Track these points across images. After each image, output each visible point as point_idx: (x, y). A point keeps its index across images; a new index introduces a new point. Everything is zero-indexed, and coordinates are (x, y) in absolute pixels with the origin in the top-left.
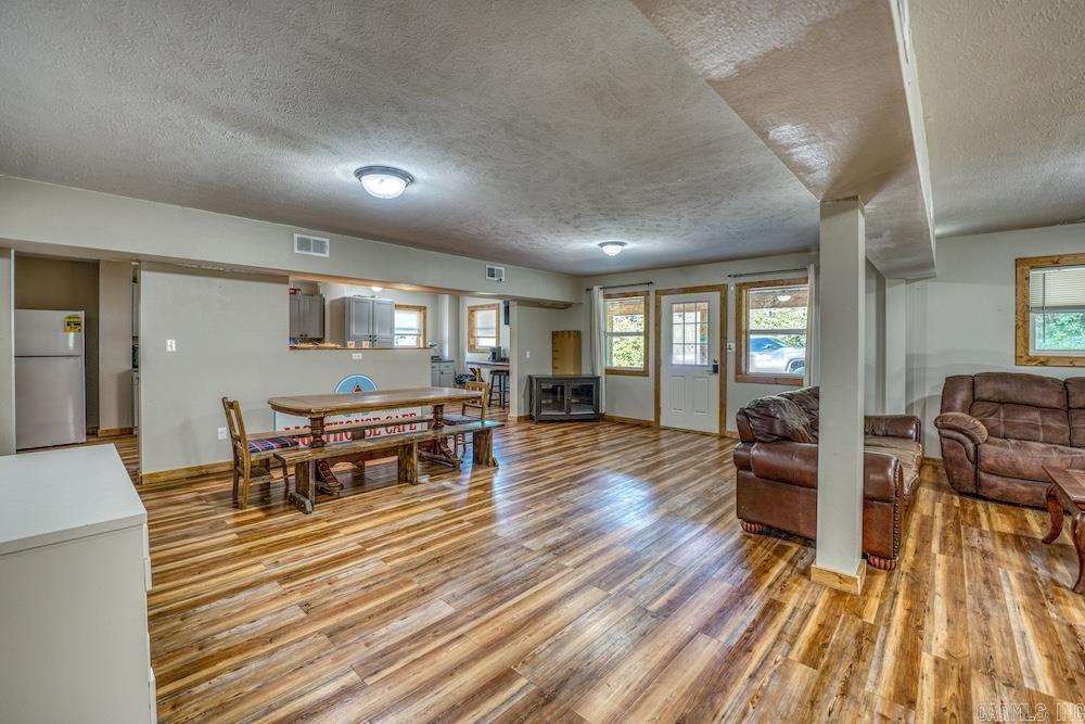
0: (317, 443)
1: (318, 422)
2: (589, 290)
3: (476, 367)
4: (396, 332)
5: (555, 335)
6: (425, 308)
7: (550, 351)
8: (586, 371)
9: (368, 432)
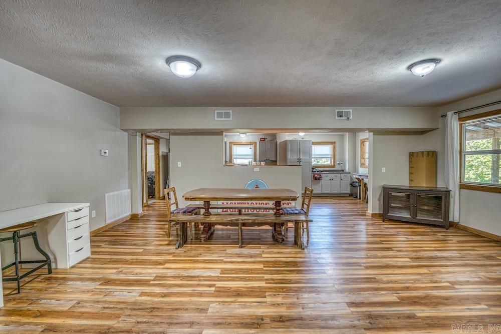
0: (208, 214)
1: (207, 203)
2: (444, 116)
3: (361, 178)
4: (312, 157)
5: (411, 155)
6: (334, 143)
7: (408, 174)
8: (440, 185)
9: (243, 210)
